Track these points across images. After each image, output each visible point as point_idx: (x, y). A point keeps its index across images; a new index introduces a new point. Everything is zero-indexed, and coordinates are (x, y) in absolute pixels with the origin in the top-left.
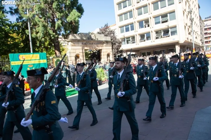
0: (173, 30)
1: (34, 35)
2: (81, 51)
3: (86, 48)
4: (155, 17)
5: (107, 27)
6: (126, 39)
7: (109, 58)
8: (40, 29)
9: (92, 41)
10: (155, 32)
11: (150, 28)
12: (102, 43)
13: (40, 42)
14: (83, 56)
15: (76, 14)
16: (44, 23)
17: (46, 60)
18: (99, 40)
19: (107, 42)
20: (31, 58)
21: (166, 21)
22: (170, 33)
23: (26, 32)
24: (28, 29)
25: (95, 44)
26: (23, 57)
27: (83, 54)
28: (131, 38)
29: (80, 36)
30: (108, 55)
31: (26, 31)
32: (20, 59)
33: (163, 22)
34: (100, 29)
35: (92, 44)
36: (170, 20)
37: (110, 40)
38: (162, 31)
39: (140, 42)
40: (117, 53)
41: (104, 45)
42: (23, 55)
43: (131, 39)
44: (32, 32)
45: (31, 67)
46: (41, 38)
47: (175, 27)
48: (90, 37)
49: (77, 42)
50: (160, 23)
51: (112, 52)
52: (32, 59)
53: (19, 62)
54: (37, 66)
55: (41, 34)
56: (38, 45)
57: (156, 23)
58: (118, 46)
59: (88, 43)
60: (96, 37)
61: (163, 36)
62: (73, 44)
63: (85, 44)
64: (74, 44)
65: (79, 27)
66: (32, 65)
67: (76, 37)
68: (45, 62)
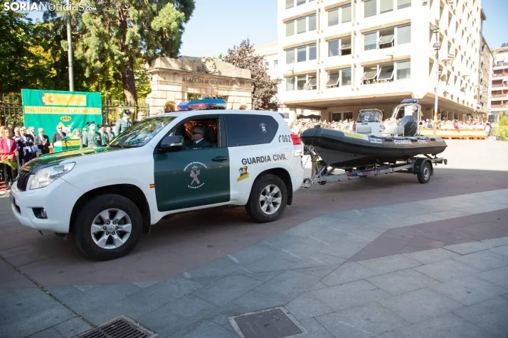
0: (403, 66)
1: (79, 53)
2: (179, 95)
3: (191, 90)
4: (366, 33)
5: (247, 46)
6: (296, 78)
8: (92, 41)
9: (206, 77)
10: (362, 69)
11: (353, 58)
12: (228, 81)
13: (92, 70)
15: (173, 14)
16: (102, 29)
17: (100, 109)
18: (223, 74)
19: (242, 81)
20: (68, 103)
21: (388, 45)
22: (395, 72)
23: (63, 46)
24: (66, 38)
25: (213, 83)
26: (52, 99)
28: (307, 76)
29: (179, 64)
31: (63, 43)
32: (44, 101)
33: (382, 46)
34: (229, 50)
35: (207, 82)
36: (398, 44)
37: (250, 77)
38: (378, 66)
39: (329, 87)
40: (262, 107)
41: (235, 86)
42: (52, 94)
43: (309, 78)
44: (75, 47)
45: (68, 121)
46: (92, 60)
47: (408, 60)
48: (204, 67)
49: (172, 76)
50: (375, 48)
51: (252, 104)
52: (70, 105)
53: (42, 107)
54: (79, 120)
55: (94, 51)
56: (87, 75)
57: (367, 47)
58: (266, 92)
59: (197, 81)
60: (215, 68)
61: (379, 78)
62: (162, 79)
63: (190, 81)
64: (165, 78)
65: (180, 42)
66: (69, 117)
67: (170, 65)
68: (98, 114)
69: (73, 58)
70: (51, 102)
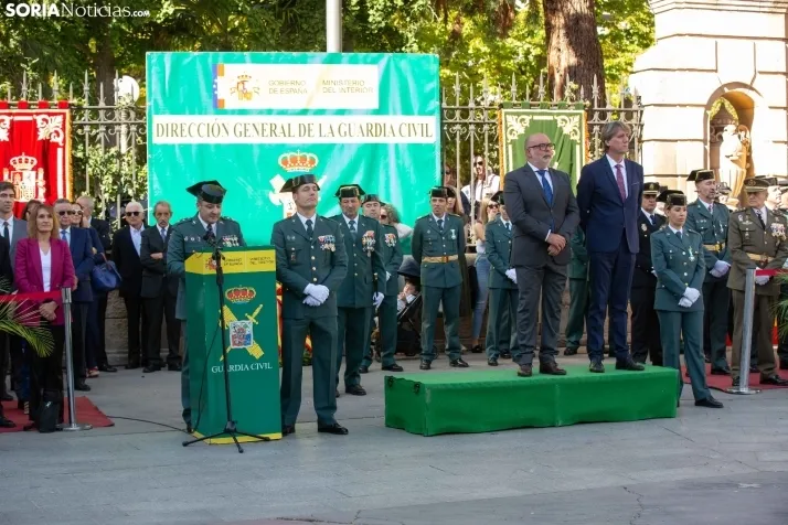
2: (775, 55)
17: (433, 123)
20: (312, 99)
32: (221, 94)
45: (306, 169)
52: (314, 106)
53: (211, 119)
54: (352, 169)
66: (309, 156)
68: (424, 140)
70: (245, 94)
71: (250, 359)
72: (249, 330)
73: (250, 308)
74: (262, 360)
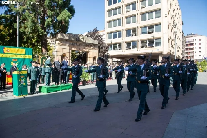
0: (158, 41)
1: (22, 29)
2: (68, 51)
3: (73, 49)
4: (142, 27)
5: (96, 31)
6: (113, 45)
7: (94, 61)
8: (29, 24)
9: (80, 43)
10: (141, 42)
11: (137, 37)
12: (89, 45)
13: (28, 38)
14: (70, 56)
15: (67, 14)
16: (34, 19)
17: (31, 56)
18: (87, 42)
19: (94, 45)
20: (16, 52)
21: (152, 32)
22: (155, 43)
24: (16, 22)
25: (82, 46)
26: (8, 50)
27: (70, 54)
28: (117, 45)
29: (68, 37)
30: (94, 58)
31: (15, 25)
32: (4, 51)
33: (149, 33)
34: (88, 32)
35: (80, 45)
36: (156, 32)
37: (98, 44)
38: (148, 41)
39: (126, 49)
41: (92, 47)
42: (9, 48)
43: (118, 45)
44: (20, 26)
45: (16, 61)
46: (29, 33)
47: (160, 38)
48: (79, 38)
49: (65, 42)
50: (146, 33)
51: (99, 55)
53: (3, 54)
54: (21, 61)
55: (30, 29)
56: (25, 40)
57: (143, 33)
58: (105, 50)
59: (76, 44)
60: (84, 39)
61: (148, 45)
62: (61, 43)
63: (73, 44)
64: (62, 43)
65: (68, 28)
66: (16, 59)
67: (64, 37)
68: (30, 58)
69: (19, 31)
70: (8, 52)
71: (24, 85)
72: (23, 81)
73: (23, 78)
74: (25, 85)
